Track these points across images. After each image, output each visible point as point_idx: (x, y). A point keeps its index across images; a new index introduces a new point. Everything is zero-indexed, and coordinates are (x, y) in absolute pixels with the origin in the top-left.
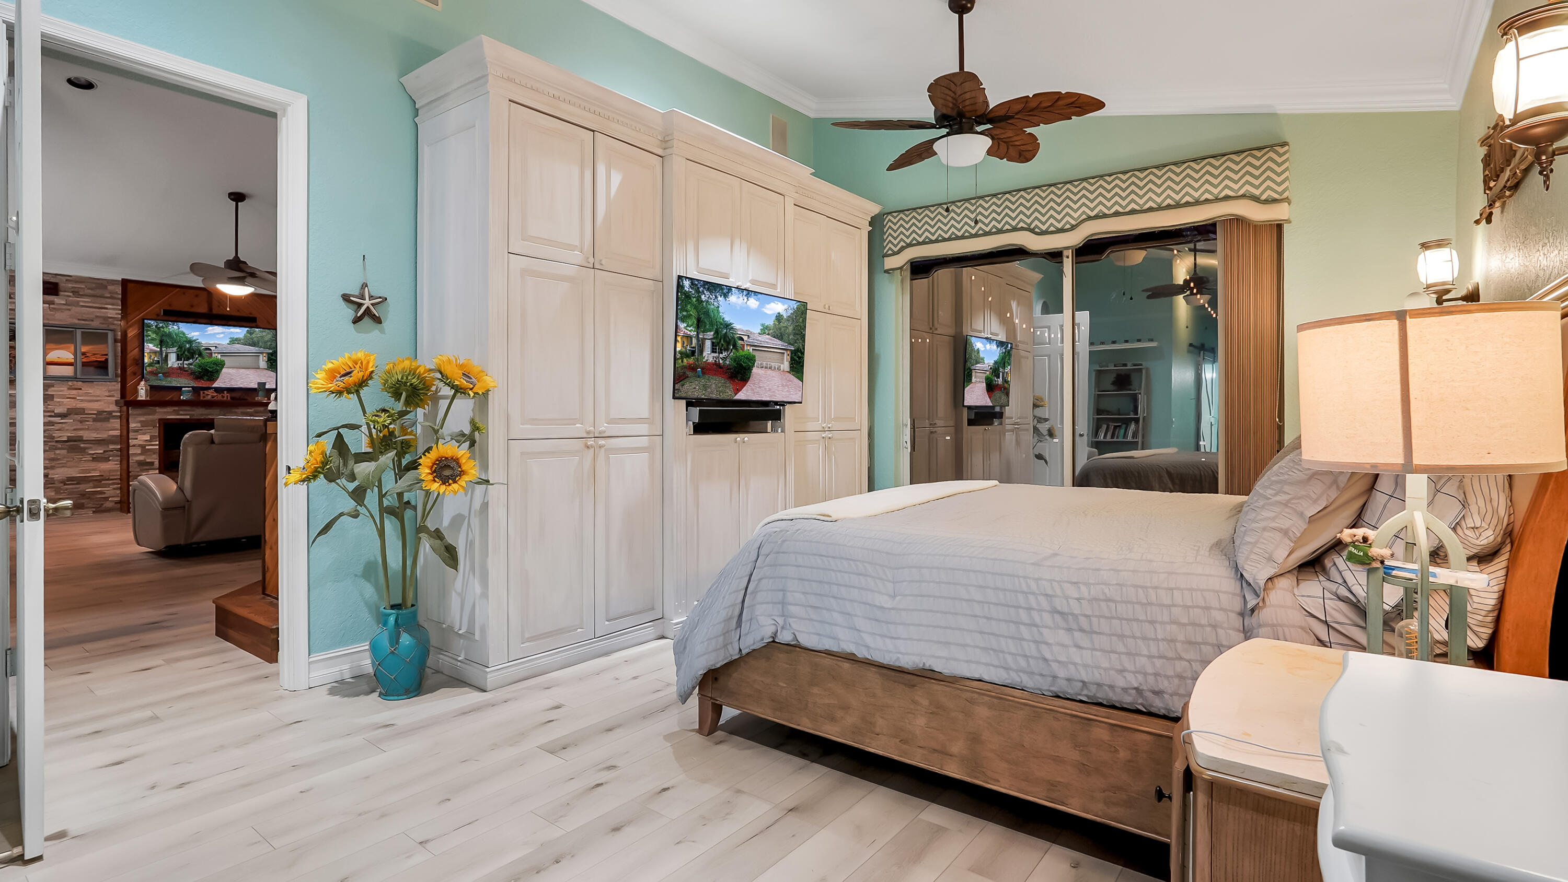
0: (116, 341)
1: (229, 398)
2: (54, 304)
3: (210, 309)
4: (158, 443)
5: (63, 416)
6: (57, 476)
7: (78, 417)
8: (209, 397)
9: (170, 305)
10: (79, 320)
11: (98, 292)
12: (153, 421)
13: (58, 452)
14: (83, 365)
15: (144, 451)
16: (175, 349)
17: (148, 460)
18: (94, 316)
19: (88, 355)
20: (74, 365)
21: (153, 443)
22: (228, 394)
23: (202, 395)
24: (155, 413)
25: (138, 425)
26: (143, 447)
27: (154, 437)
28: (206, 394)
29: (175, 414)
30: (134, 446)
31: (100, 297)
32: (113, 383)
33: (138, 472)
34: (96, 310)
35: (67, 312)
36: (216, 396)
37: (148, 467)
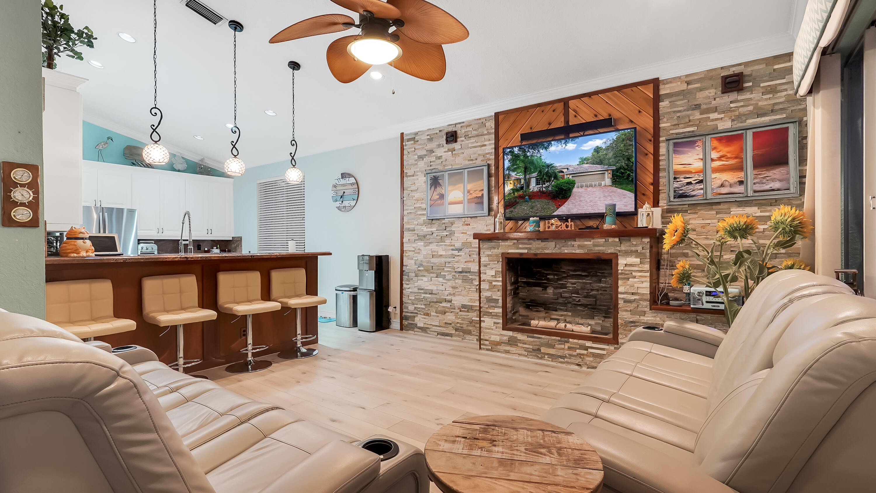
0: (489, 175)
1: (573, 229)
2: (455, 150)
3: (567, 121)
4: (501, 279)
5: (460, 250)
6: (456, 302)
7: (467, 250)
8: (553, 228)
9: (531, 128)
10: (469, 160)
11: (480, 131)
12: (497, 255)
13: (457, 281)
14: (468, 202)
15: (492, 288)
16: (535, 175)
17: (494, 297)
18: (477, 155)
19: (471, 192)
20: (464, 203)
21: (498, 279)
22: (572, 223)
23: (547, 225)
24: (499, 247)
25: (487, 259)
26: (490, 282)
27: (498, 272)
28: (550, 223)
29: (515, 248)
30: (484, 281)
31: (481, 135)
32: (490, 217)
33: (487, 308)
34: (480, 148)
35: (462, 155)
36: (560, 226)
37: (494, 305)
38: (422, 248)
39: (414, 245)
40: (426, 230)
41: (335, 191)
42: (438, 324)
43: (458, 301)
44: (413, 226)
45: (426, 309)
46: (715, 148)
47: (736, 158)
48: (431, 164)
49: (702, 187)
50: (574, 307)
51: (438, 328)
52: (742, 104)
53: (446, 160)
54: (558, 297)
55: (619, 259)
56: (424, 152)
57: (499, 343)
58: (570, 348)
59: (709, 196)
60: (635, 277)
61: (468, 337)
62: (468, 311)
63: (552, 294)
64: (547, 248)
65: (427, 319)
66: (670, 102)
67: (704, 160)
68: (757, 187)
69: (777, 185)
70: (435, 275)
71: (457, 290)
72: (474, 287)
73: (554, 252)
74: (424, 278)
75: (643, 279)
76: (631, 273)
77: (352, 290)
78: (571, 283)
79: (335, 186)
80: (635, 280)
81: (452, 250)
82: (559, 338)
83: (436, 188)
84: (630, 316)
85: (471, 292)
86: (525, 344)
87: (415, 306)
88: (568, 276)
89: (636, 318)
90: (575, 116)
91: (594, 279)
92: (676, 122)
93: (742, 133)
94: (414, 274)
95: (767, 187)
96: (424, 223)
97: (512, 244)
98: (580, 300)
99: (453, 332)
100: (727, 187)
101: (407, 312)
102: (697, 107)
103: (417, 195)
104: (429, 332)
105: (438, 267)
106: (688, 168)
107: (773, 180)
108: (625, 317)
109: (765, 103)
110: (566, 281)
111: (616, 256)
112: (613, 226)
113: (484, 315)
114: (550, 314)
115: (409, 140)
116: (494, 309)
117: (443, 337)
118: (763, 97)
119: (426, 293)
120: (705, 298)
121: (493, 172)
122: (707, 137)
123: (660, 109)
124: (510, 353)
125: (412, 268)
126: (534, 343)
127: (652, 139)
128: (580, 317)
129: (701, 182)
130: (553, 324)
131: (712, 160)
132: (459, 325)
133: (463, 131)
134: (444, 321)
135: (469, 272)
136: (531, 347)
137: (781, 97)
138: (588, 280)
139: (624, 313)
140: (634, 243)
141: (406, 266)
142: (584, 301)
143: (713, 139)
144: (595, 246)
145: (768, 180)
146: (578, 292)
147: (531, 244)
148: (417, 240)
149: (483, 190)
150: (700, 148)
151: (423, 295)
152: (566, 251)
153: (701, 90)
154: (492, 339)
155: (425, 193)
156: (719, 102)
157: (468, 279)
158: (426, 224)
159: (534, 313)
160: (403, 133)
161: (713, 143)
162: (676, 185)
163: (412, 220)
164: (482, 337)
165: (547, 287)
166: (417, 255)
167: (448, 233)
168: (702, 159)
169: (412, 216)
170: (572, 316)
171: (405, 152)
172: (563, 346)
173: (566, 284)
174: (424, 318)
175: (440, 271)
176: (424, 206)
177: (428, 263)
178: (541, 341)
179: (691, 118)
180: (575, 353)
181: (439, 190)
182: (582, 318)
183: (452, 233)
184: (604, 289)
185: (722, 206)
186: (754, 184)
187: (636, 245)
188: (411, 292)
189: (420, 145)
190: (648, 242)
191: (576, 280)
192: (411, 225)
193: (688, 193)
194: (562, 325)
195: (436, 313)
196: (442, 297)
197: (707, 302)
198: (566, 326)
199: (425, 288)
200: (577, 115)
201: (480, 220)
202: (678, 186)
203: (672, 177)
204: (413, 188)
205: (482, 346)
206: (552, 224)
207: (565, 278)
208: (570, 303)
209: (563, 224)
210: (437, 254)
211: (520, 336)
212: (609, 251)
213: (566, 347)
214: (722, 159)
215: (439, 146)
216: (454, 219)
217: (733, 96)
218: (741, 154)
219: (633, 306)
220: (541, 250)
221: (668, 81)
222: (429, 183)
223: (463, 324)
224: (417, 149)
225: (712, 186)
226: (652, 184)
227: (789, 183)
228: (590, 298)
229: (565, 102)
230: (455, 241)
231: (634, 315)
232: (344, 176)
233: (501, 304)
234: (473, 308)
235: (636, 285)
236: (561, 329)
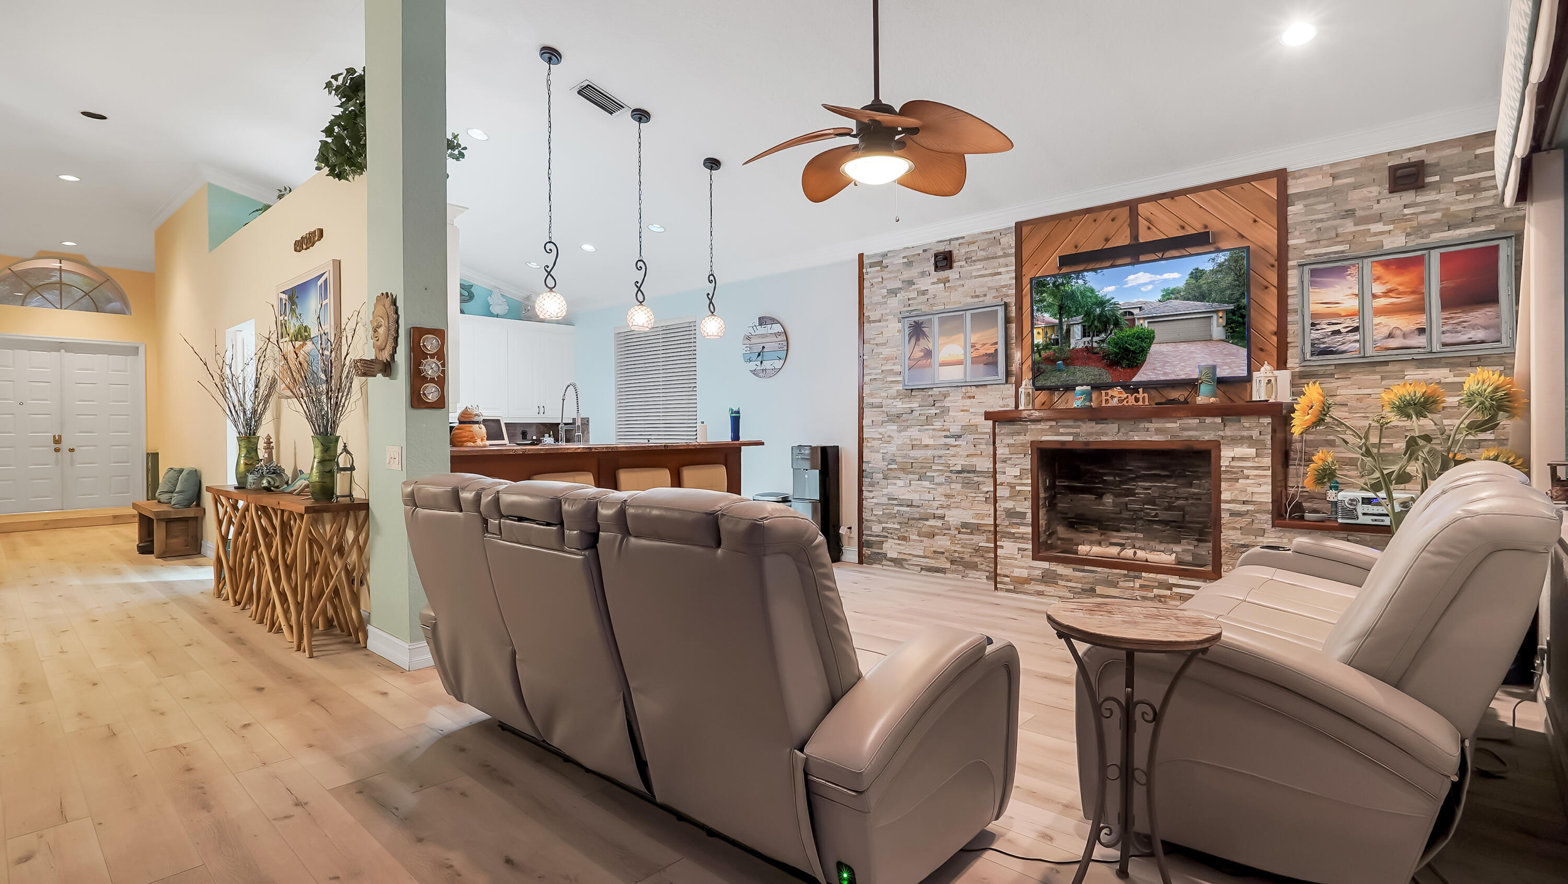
0: (1007, 321)
1: (1147, 403)
2: (949, 281)
4: (1029, 481)
5: (958, 437)
6: (952, 519)
7: (971, 437)
8: (1114, 402)
9: (1076, 247)
10: (972, 297)
11: (992, 251)
12: (1023, 445)
13: (953, 486)
14: (973, 363)
15: (1015, 495)
16: (1080, 318)
17: (1018, 510)
18: (986, 289)
19: (977, 346)
20: (965, 363)
21: (1024, 481)
22: (1146, 395)
23: (1104, 398)
24: (1027, 432)
25: (1007, 450)
26: (1012, 486)
27: (1025, 471)
28: (1110, 395)
29: (1053, 434)
30: (1001, 484)
31: (993, 258)
32: (1007, 386)
33: (1007, 527)
34: (991, 278)
35: (961, 289)
36: (1125, 399)
37: (1018, 521)
38: (894, 434)
39: (881, 430)
40: (900, 405)
41: (748, 346)
42: (922, 554)
43: (955, 517)
44: (880, 400)
45: (902, 530)
46: (1378, 279)
47: (1413, 293)
48: (910, 302)
49: (1357, 337)
50: (1148, 525)
51: (922, 560)
52: (1423, 209)
53: (935, 296)
54: (1121, 510)
55: (1222, 450)
56: (899, 285)
57: (1028, 581)
58: (1142, 587)
59: (1370, 351)
60: (1247, 477)
61: (972, 573)
62: (971, 533)
63: (1111, 503)
64: (1104, 434)
65: (903, 545)
66: (1305, 206)
67: (1361, 295)
68: (1448, 338)
69: (1480, 335)
70: (917, 477)
71: (954, 500)
72: (981, 495)
73: (1117, 439)
74: (898, 482)
75: (1261, 480)
76: (1242, 471)
77: (781, 500)
78: (1143, 488)
79: (748, 338)
80: (1248, 481)
81: (946, 437)
82: (1126, 572)
83: (918, 340)
84: (1240, 536)
85: (976, 502)
86: (1070, 581)
87: (884, 525)
88: (1137, 477)
89: (1250, 539)
90: (1149, 228)
91: (1180, 481)
92: (1315, 238)
93: (1423, 255)
94: (881, 476)
95: (1464, 338)
96: (899, 396)
97: (1048, 427)
98: (1157, 514)
99: (948, 565)
100: (1398, 337)
101: (871, 535)
102: (1350, 213)
103: (886, 351)
104: (907, 566)
105: (922, 464)
106: (1334, 309)
107: (1474, 327)
108: (1233, 537)
109: (1461, 207)
110: (1134, 485)
111: (1217, 445)
112: (1212, 400)
113: (1002, 537)
114: (1108, 537)
115: (872, 265)
116: (1019, 528)
117: (930, 574)
118: (1457, 197)
119: (902, 505)
120: (1361, 509)
121: (1013, 315)
122: (1365, 261)
123: (1289, 217)
124: (1046, 595)
125: (877, 466)
126: (1084, 581)
127: (1276, 264)
128: (1158, 540)
129: (1356, 329)
130: (1114, 550)
131: (1374, 296)
132: (957, 555)
133: (963, 251)
134: (932, 549)
135: (974, 472)
136: (1080, 586)
137: (1487, 198)
138: (1170, 483)
139: (1231, 532)
140: (1247, 425)
141: (868, 462)
142: (1164, 515)
143: (1375, 264)
144: (1183, 429)
145: (1465, 327)
146: (1155, 502)
147: (1078, 427)
148: (887, 422)
149: (996, 343)
150: (1354, 279)
151: (897, 508)
152: (1136, 438)
153: (1355, 187)
154: (1014, 574)
155: (901, 348)
156: (1386, 206)
157: (971, 482)
158: (901, 397)
159: (1081, 535)
160: (863, 254)
161: (1374, 270)
162: (1315, 336)
163: (878, 391)
164: (998, 572)
165: (1104, 494)
166: (886, 445)
167: (938, 411)
168: (1357, 295)
169: (878, 384)
170: (1144, 539)
171: (866, 284)
172: (1131, 584)
173: (1135, 489)
174: (899, 544)
175: (925, 471)
176: (897, 368)
177: (904, 457)
178: (1095, 576)
179: (1340, 230)
180: (1151, 595)
181: (923, 343)
182: (1161, 542)
183: (945, 411)
184: (1198, 497)
185: (1390, 368)
186: (1443, 333)
187: (1249, 429)
188: (876, 504)
189: (891, 272)
190: (1268, 423)
191: (1151, 483)
192: (876, 398)
193: (1335, 347)
194: (1129, 552)
195: (919, 535)
196: (929, 511)
197: (1364, 514)
198: (1135, 553)
199: (900, 497)
200: (1151, 226)
201: (992, 390)
202: (1317, 337)
203: (1308, 322)
204: (880, 340)
205: (998, 586)
206: (1112, 397)
207: (1133, 479)
208: (1142, 518)
209: (1130, 397)
210: (919, 443)
211: (1061, 569)
212: (1206, 438)
213: (1137, 585)
214: (1390, 294)
215: (923, 274)
216: (949, 389)
217: (1408, 196)
218: (1422, 287)
219: (1243, 522)
220: (1095, 437)
221: (1303, 172)
222: (907, 332)
223: (963, 553)
224: (887, 279)
225: (1374, 337)
226: (1275, 334)
227: (1499, 331)
228: (1173, 511)
229: (1132, 206)
230: (950, 424)
231: (1247, 535)
232: (763, 321)
233: (1031, 520)
234: (980, 528)
235: (1250, 490)
236: (1128, 557)
